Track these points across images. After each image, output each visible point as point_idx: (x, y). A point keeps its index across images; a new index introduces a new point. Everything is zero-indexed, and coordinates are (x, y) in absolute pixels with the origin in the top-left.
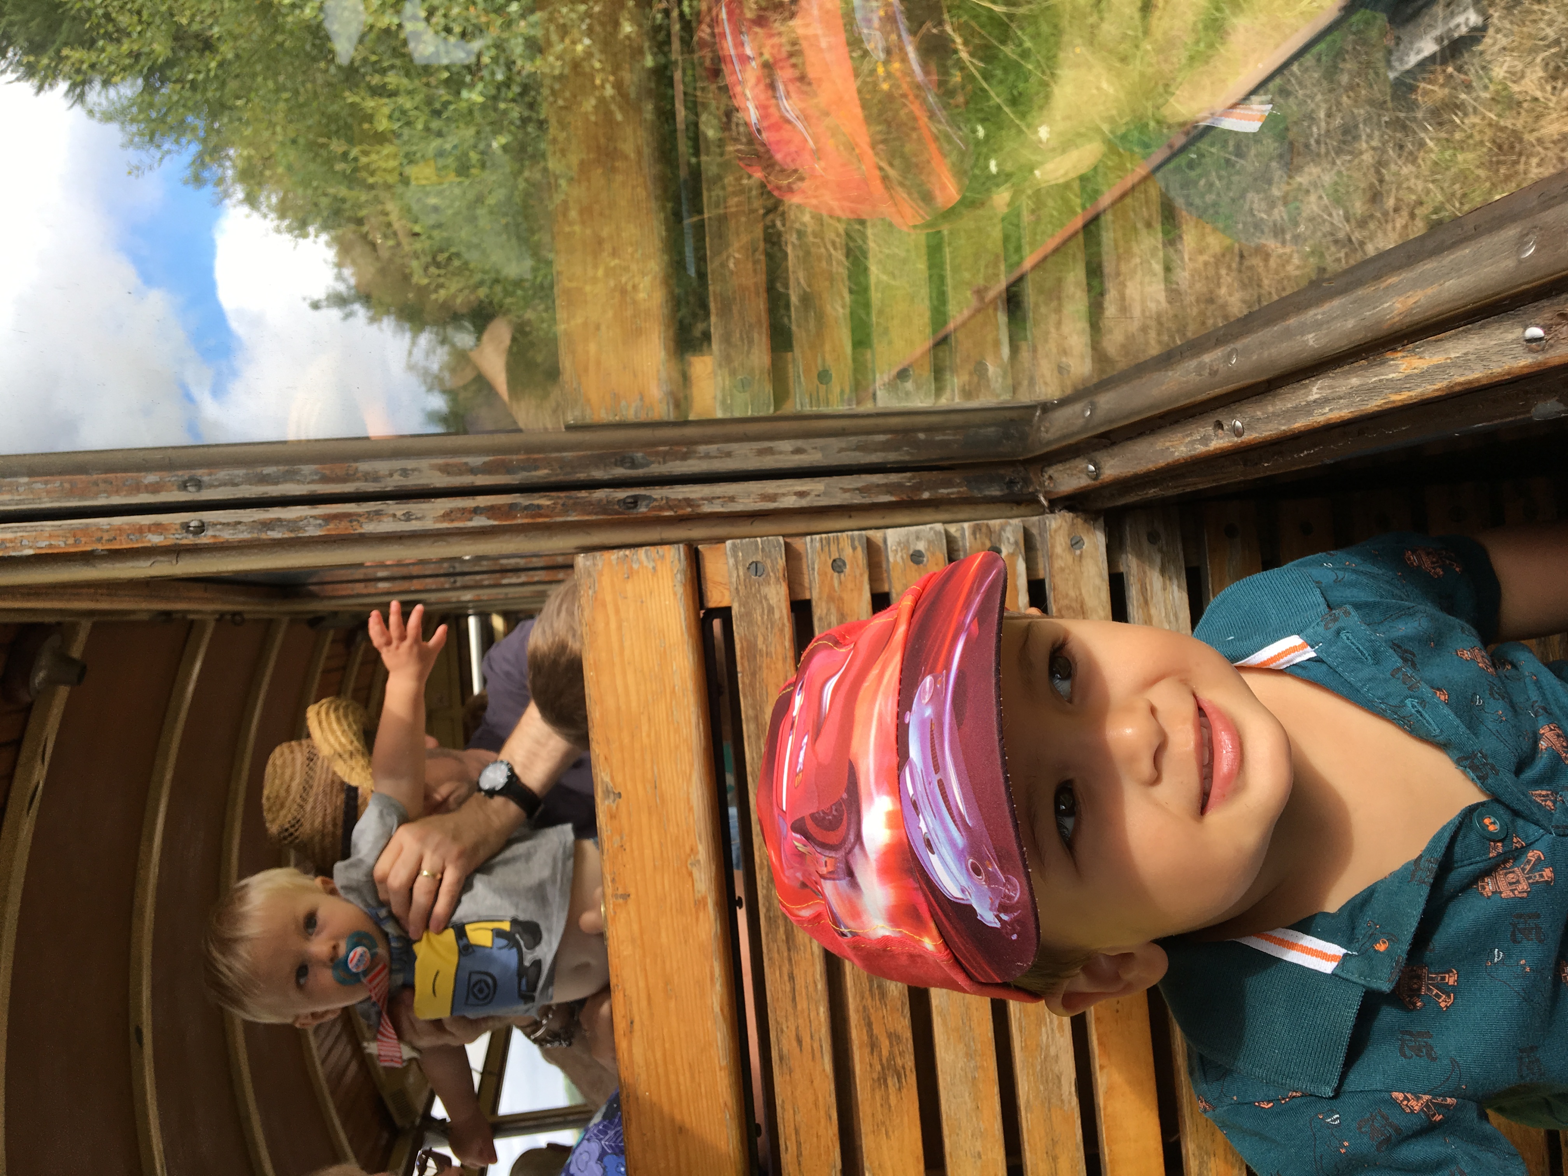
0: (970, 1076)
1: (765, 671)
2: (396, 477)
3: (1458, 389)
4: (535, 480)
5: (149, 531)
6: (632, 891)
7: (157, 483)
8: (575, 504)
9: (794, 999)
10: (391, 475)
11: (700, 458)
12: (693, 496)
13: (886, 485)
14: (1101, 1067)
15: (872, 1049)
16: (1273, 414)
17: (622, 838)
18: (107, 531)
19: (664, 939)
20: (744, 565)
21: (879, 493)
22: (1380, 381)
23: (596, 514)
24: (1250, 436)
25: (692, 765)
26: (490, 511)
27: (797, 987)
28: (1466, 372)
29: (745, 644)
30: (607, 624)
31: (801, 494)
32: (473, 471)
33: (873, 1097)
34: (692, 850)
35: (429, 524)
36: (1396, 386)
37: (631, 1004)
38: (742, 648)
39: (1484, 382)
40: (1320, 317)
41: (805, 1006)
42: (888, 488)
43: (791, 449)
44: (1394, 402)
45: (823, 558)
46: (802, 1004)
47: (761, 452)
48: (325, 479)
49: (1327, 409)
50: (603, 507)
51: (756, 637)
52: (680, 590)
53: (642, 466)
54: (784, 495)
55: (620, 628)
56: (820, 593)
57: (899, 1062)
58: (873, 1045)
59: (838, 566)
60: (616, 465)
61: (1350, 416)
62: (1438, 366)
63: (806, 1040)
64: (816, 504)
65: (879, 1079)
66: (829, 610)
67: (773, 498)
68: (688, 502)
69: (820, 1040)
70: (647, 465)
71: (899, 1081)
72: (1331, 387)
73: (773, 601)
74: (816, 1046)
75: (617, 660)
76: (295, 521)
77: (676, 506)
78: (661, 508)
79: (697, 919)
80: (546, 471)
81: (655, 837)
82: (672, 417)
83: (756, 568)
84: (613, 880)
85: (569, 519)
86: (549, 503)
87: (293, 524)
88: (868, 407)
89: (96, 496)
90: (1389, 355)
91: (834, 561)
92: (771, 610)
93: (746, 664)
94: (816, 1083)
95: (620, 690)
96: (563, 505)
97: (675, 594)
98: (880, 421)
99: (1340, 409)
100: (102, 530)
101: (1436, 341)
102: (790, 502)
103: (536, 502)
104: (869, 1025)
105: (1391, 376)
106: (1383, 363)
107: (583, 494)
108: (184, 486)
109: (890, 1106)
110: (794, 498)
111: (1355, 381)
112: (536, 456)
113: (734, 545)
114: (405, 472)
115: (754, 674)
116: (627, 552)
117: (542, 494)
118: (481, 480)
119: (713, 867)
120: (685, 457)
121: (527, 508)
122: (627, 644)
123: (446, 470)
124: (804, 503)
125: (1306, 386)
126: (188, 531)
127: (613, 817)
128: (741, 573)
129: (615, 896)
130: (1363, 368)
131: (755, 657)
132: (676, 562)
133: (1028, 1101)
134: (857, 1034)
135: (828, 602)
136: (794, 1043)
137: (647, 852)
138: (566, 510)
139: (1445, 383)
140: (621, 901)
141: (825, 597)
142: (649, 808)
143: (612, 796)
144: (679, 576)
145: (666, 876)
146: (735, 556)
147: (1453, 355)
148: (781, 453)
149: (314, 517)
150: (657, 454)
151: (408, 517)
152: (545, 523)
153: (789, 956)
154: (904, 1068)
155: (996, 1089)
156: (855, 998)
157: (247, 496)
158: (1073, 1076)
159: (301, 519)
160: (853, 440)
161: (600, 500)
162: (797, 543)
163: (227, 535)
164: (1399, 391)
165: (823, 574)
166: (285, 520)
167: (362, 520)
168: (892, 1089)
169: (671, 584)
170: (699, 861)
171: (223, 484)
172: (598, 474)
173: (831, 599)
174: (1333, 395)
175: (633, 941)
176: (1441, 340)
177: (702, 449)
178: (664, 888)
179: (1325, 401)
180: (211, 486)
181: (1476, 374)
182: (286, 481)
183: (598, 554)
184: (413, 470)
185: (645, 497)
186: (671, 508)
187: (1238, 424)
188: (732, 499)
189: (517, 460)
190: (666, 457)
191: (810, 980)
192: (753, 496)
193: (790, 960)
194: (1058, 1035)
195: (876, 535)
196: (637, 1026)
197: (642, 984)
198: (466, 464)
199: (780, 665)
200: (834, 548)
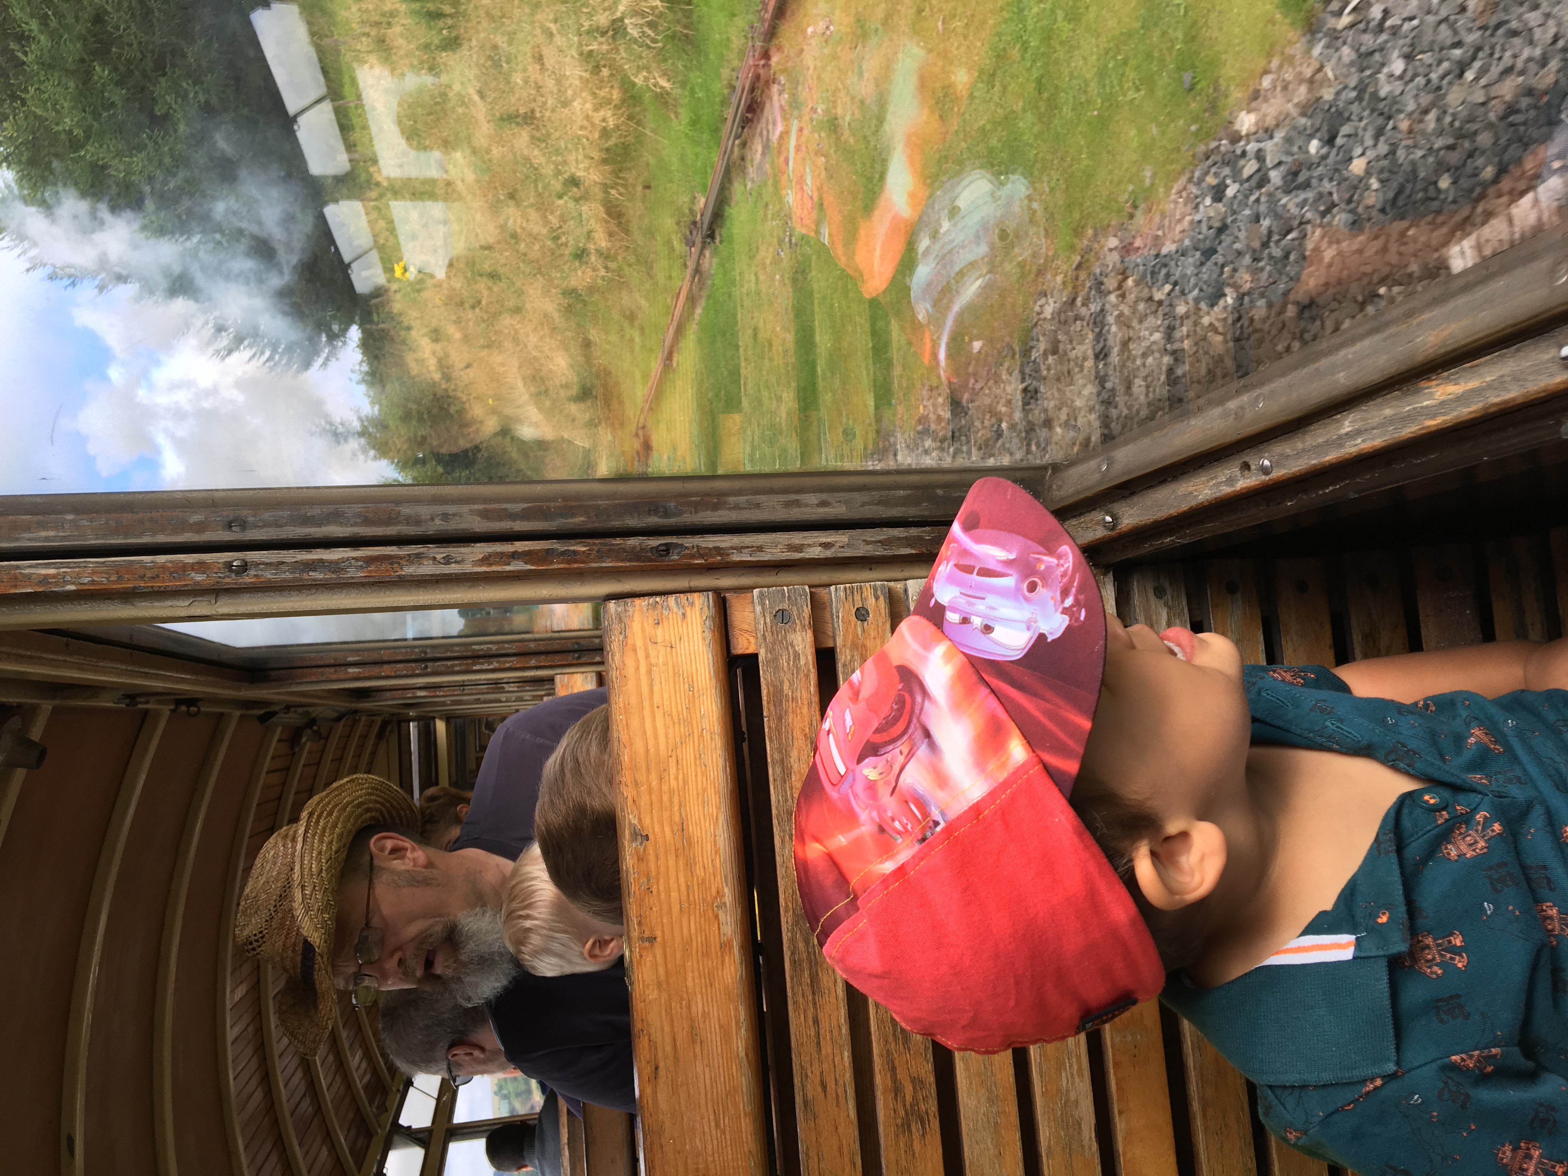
0: (992, 1120)
1: (791, 715)
2: (437, 522)
3: (1493, 409)
4: (572, 526)
5: (193, 569)
6: (659, 933)
7: (202, 522)
8: (610, 550)
9: (819, 1043)
10: (433, 519)
11: (729, 509)
12: (723, 545)
13: (906, 538)
14: (1121, 1113)
15: (896, 1095)
16: (1304, 450)
17: (649, 881)
18: (151, 568)
19: (690, 983)
20: (771, 613)
21: (900, 546)
22: (1414, 409)
23: (629, 561)
24: (1278, 473)
25: (718, 808)
26: (527, 556)
27: (822, 1032)
28: (1502, 393)
29: (771, 689)
30: (637, 669)
31: (826, 546)
32: (513, 517)
33: (897, 1143)
34: (718, 892)
35: (468, 568)
36: (1430, 412)
37: (656, 1049)
38: (768, 693)
39: (1520, 401)
40: (1350, 356)
41: (830, 1051)
42: (908, 542)
43: (816, 502)
44: (1428, 427)
45: (847, 607)
46: (827, 1049)
47: (788, 504)
48: (367, 522)
49: (1359, 441)
50: (636, 555)
51: (782, 683)
52: (708, 635)
53: (675, 515)
54: (809, 545)
55: (649, 672)
56: (844, 641)
57: (923, 1107)
58: (897, 1090)
59: (862, 614)
60: (649, 513)
61: (1383, 444)
62: (1473, 390)
63: (831, 1086)
64: (840, 555)
65: (903, 1125)
66: (853, 656)
67: (799, 548)
68: (718, 550)
69: (845, 1086)
70: (680, 514)
71: (923, 1128)
72: (1362, 419)
73: (799, 648)
74: (840, 1090)
75: (646, 704)
76: (336, 563)
77: (706, 554)
78: (693, 557)
79: (723, 962)
80: (582, 519)
81: (682, 880)
82: (703, 471)
83: (782, 616)
84: (640, 924)
85: (604, 565)
86: (584, 549)
87: (335, 566)
88: (890, 464)
89: (141, 534)
90: (1423, 384)
91: (858, 609)
92: (797, 656)
93: (772, 708)
94: (840, 1130)
95: (649, 733)
96: (598, 551)
97: (704, 639)
98: (899, 479)
99: (1373, 439)
100: (145, 568)
101: (1471, 367)
102: (815, 552)
103: (572, 548)
104: (893, 1069)
105: (1426, 403)
106: (1418, 391)
107: (618, 541)
108: (229, 526)
109: (914, 1153)
110: (819, 549)
111: (1388, 412)
112: (573, 504)
113: (761, 593)
114: (445, 517)
115: (780, 719)
116: (658, 599)
117: (578, 541)
118: (519, 526)
119: (739, 910)
120: (715, 507)
121: (563, 553)
122: (656, 688)
123: (485, 515)
124: (829, 553)
125: (1338, 421)
126: (231, 571)
127: (641, 859)
128: (768, 620)
129: (642, 939)
130: (1397, 398)
131: (781, 701)
132: (706, 609)
133: (1049, 1147)
134: (880, 1079)
135: (851, 650)
136: (819, 1089)
137: (674, 895)
138: (600, 557)
139: (1480, 405)
140: (647, 944)
141: (849, 644)
142: (677, 850)
143: (639, 838)
144: (707, 622)
145: (692, 918)
146: (763, 604)
147: (1488, 379)
148: (807, 506)
149: (356, 559)
150: (689, 504)
151: (448, 561)
152: (580, 568)
153: (814, 999)
154: (927, 1114)
155: (1018, 1135)
156: (879, 1043)
157: (290, 537)
158: (1093, 1121)
159: (343, 560)
160: (876, 494)
161: (634, 547)
162: (822, 592)
163: (269, 575)
164: (1434, 416)
165: (847, 622)
166: (327, 561)
167: (403, 562)
168: (916, 1136)
169: (700, 630)
170: (725, 904)
171: (267, 525)
172: (632, 522)
173: (854, 646)
174: (1367, 427)
175: (659, 985)
176: (1477, 366)
177: (732, 500)
178: (690, 931)
179: (1358, 433)
180: (255, 526)
181: (1512, 393)
182: (329, 523)
183: (629, 600)
184: (454, 515)
185: (677, 545)
186: (701, 556)
187: (1267, 463)
188: (760, 549)
189: (555, 508)
190: (697, 507)
191: (834, 1024)
192: (780, 546)
193: (815, 1004)
194: (1077, 1080)
195: (899, 586)
196: (662, 1072)
197: (667, 1029)
198: (506, 510)
199: (805, 710)
200: (857, 597)
